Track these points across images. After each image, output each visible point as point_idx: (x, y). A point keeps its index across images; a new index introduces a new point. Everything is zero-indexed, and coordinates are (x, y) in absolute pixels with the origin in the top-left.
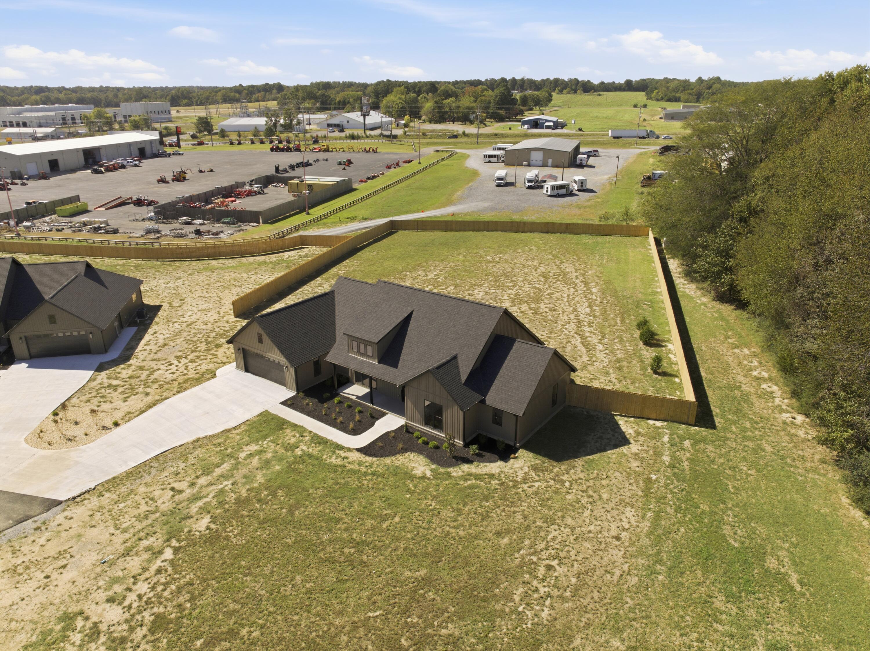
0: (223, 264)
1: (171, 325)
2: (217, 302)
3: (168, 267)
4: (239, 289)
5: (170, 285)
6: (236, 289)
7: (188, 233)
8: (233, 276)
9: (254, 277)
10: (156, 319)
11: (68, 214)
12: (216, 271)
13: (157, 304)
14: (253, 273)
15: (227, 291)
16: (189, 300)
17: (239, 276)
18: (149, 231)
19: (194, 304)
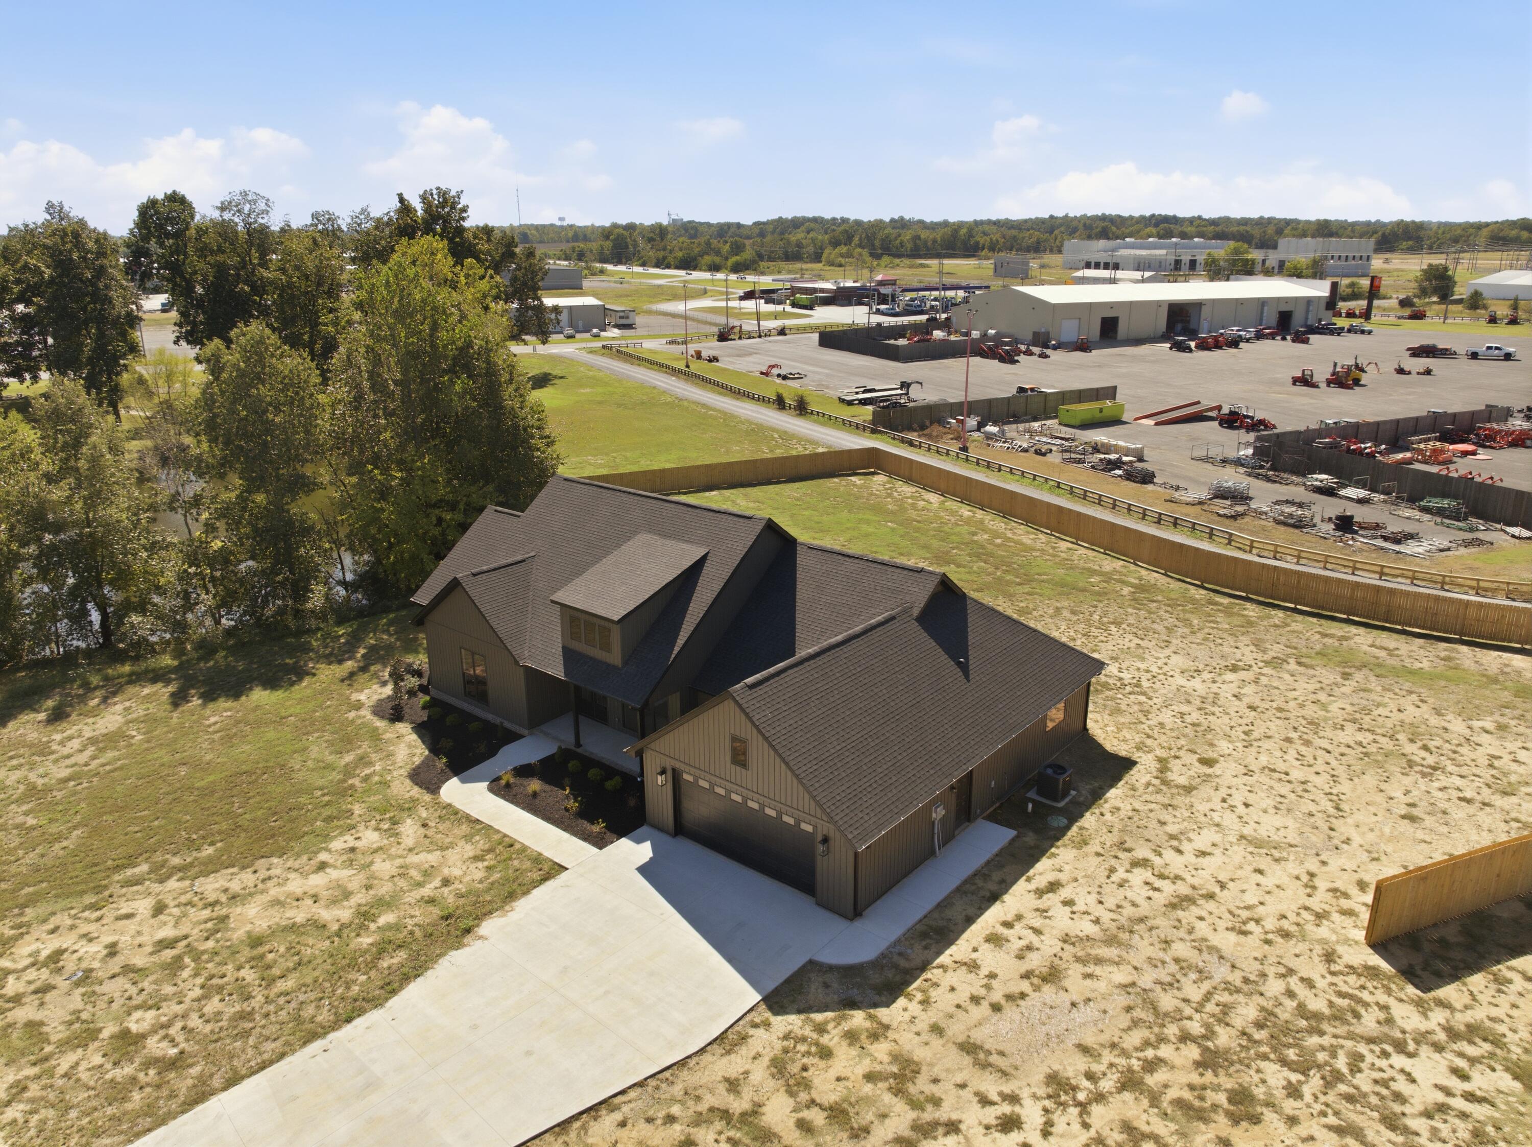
0: (1391, 652)
1: (1120, 874)
2: (1319, 820)
3: (1220, 617)
4: (1423, 784)
5: (1196, 683)
6: (1407, 781)
7: (1317, 520)
8: (1411, 713)
9: (1490, 744)
10: (1089, 820)
11: (1077, 422)
12: (1358, 676)
13: (1122, 750)
14: (1489, 725)
15: (1370, 779)
16: (1226, 770)
17: (1434, 721)
18: (1221, 494)
19: (1237, 800)
